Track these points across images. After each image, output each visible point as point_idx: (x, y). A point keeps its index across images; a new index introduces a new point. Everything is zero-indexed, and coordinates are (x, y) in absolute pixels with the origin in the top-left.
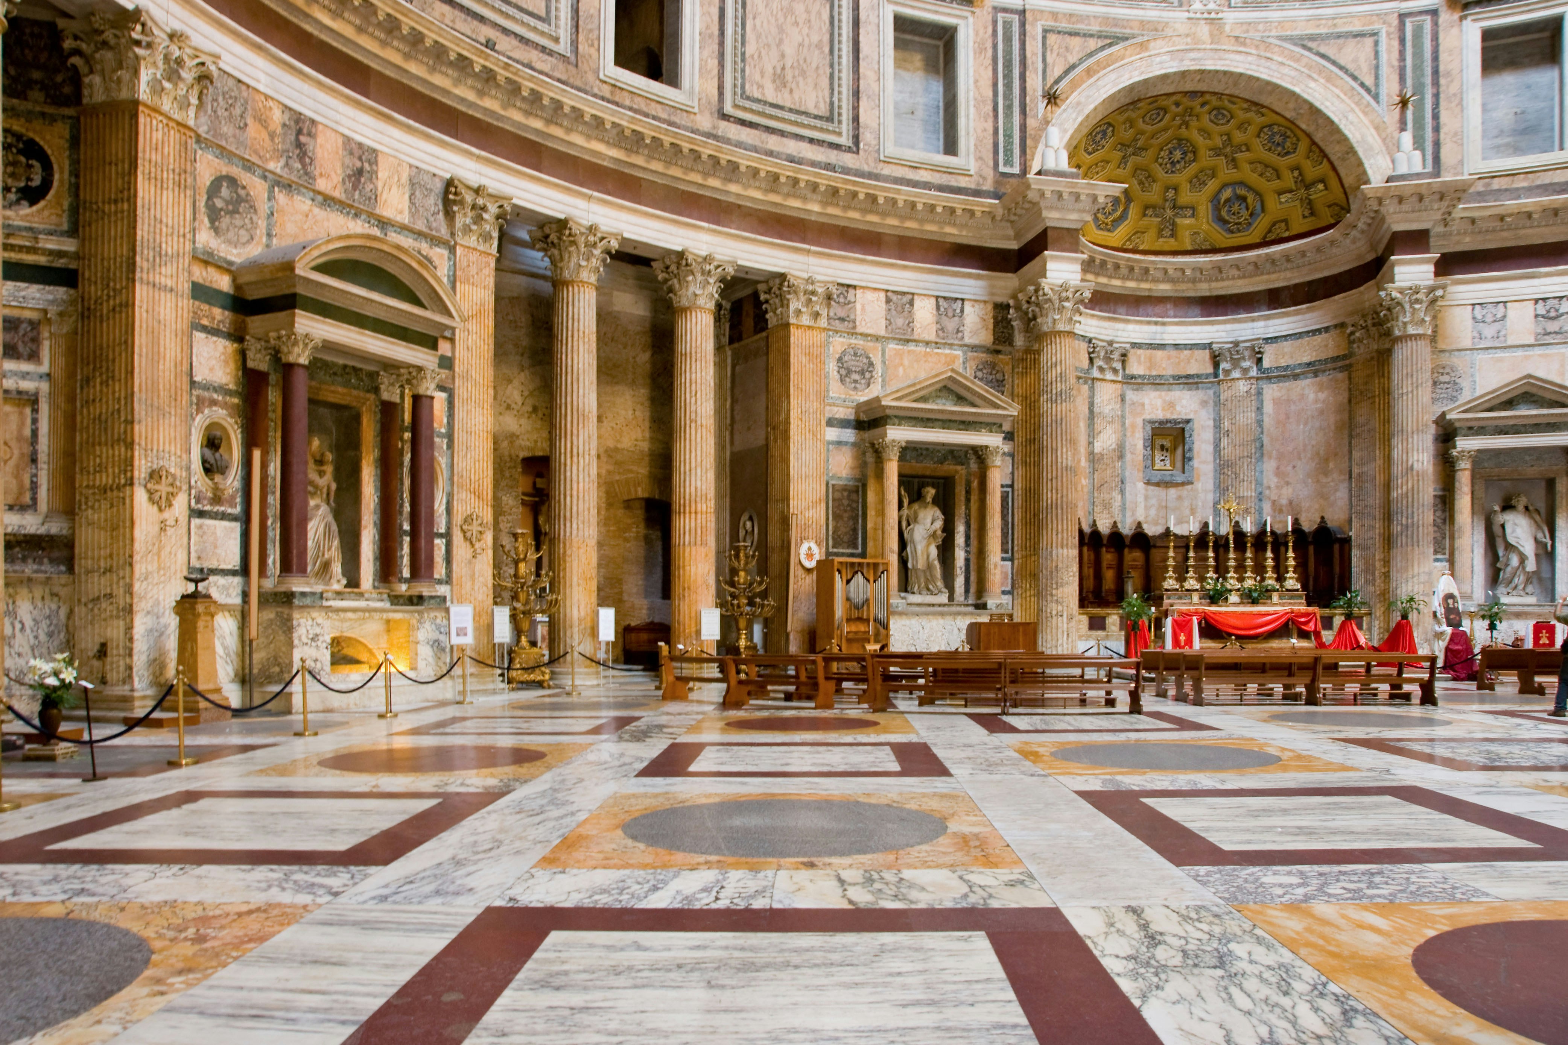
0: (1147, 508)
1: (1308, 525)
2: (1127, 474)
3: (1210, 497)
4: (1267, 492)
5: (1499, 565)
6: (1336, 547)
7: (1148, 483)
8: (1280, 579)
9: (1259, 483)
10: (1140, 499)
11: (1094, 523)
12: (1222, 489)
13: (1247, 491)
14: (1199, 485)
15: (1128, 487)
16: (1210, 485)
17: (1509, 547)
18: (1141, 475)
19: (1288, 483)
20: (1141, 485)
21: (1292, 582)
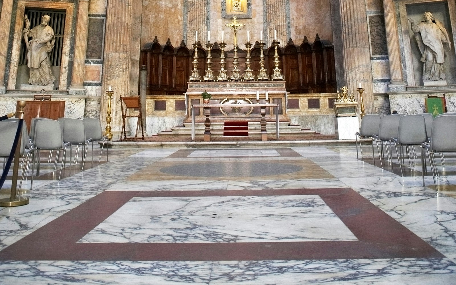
0: (225, 34)
1: (312, 40)
2: (211, 14)
3: (262, 26)
4: (292, 22)
5: (422, 60)
6: (325, 52)
7: (224, 18)
8: (270, 73)
9: (288, 17)
10: (220, 28)
11: (169, 41)
12: (267, 21)
13: (282, 22)
14: (255, 20)
15: (212, 22)
16: (262, 20)
17: (426, 47)
18: (220, 14)
19: (302, 16)
20: (220, 21)
21: (277, 74)
